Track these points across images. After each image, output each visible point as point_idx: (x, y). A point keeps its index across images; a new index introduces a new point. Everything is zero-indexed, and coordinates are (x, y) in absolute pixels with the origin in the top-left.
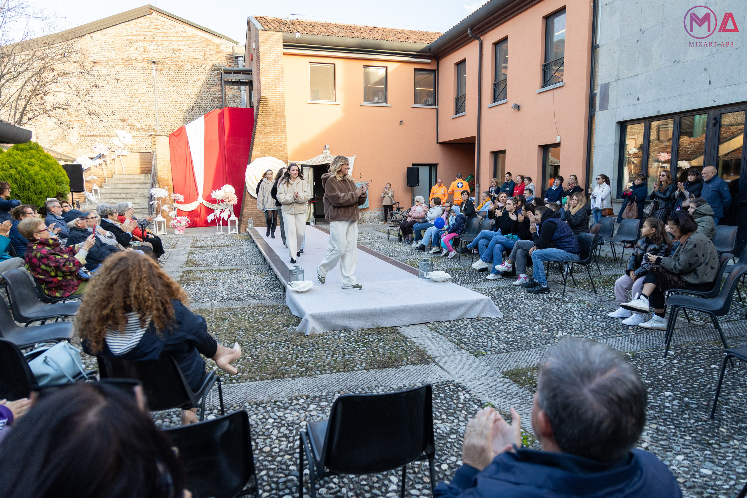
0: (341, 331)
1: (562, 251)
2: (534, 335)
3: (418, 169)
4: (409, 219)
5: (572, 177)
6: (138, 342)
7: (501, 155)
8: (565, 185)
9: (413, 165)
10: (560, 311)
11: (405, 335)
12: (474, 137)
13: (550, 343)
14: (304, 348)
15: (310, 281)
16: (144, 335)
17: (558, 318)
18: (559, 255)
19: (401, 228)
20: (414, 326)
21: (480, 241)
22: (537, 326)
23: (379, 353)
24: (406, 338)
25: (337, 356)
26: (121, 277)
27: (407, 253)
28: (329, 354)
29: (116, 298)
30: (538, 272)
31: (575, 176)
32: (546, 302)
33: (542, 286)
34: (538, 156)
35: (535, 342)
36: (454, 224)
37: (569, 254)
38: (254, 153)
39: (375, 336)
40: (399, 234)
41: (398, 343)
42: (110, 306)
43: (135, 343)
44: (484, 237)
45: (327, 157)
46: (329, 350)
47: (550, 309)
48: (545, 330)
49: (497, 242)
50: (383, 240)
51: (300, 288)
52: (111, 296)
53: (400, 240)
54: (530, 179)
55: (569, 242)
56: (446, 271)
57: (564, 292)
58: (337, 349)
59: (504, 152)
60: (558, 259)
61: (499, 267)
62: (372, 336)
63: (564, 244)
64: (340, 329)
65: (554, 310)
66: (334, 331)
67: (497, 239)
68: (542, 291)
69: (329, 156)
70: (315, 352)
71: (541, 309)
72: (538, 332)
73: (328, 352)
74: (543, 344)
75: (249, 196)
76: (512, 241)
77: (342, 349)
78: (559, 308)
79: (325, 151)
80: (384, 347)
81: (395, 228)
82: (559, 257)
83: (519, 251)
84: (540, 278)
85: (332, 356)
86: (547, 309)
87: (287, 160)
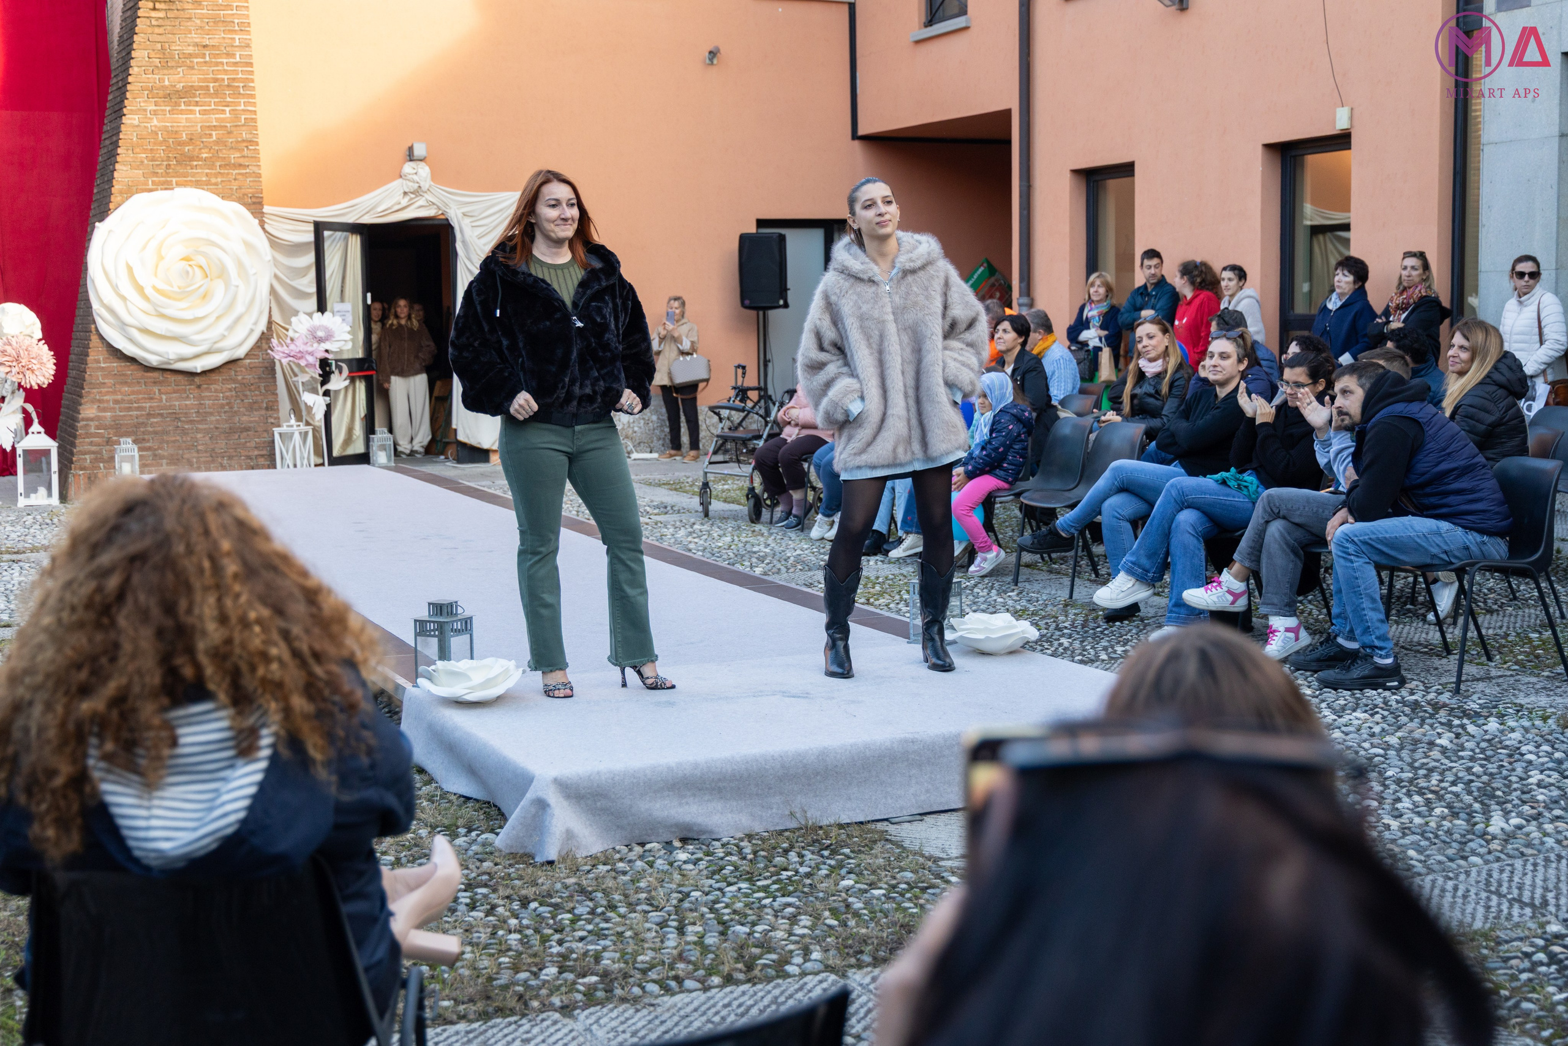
0: (669, 843)
1: (1444, 525)
2: (1405, 830)
3: (782, 239)
4: (790, 434)
5: (1411, 262)
6: (242, 815)
7: (1113, 184)
8: (1379, 294)
9: (761, 223)
10: (1469, 745)
11: (928, 850)
12: (1005, 116)
13: (1474, 853)
14: (556, 906)
15: (503, 662)
16: (262, 786)
17: (1469, 770)
18: (1438, 540)
19: (759, 467)
20: (943, 817)
21: (1107, 504)
22: (1405, 799)
23: (856, 914)
24: (936, 860)
25: (698, 929)
26: (136, 579)
27: (798, 560)
28: (662, 924)
29: (134, 656)
30: (1358, 610)
31: (1421, 256)
32: (1404, 719)
33: (1377, 660)
34: (1263, 186)
35: (1420, 852)
36: (989, 442)
37: (1472, 539)
38: (123, 173)
39: (809, 856)
40: (752, 489)
41: (909, 875)
42: (111, 688)
43: (233, 818)
44: (1125, 487)
45: (418, 192)
46: (657, 909)
47: (1426, 739)
48: (1438, 811)
49: (1184, 503)
50: (684, 517)
51: (473, 689)
52: (113, 651)
53: (755, 516)
54: (1241, 274)
55: (1472, 491)
56: (1018, 615)
57: (1459, 681)
58: (686, 905)
59: (1127, 170)
60: (1434, 556)
61: (1198, 596)
62: (800, 856)
63: (1451, 499)
64: (666, 837)
65: (1444, 741)
66: (642, 844)
67: (1182, 493)
68: (1378, 678)
69: (425, 185)
70: (607, 921)
71: (1393, 740)
72: (1418, 820)
73: (655, 916)
74: (1451, 860)
75: (101, 348)
76: (1239, 499)
77: (706, 904)
78: (1458, 736)
79: (408, 168)
80: (866, 891)
81: (733, 469)
82: (1434, 550)
83: (1276, 528)
84: (1367, 630)
85: (681, 931)
86: (1416, 742)
87: (261, 204)
